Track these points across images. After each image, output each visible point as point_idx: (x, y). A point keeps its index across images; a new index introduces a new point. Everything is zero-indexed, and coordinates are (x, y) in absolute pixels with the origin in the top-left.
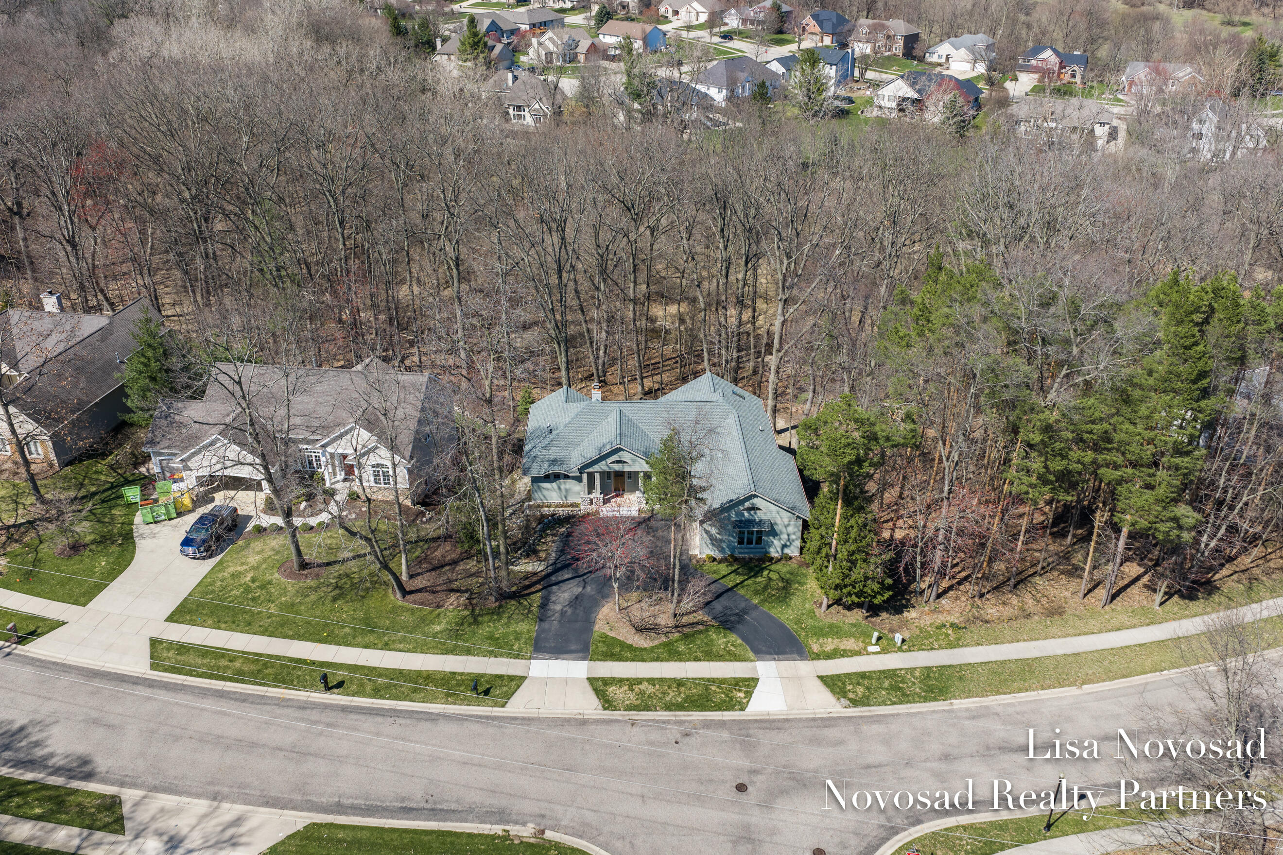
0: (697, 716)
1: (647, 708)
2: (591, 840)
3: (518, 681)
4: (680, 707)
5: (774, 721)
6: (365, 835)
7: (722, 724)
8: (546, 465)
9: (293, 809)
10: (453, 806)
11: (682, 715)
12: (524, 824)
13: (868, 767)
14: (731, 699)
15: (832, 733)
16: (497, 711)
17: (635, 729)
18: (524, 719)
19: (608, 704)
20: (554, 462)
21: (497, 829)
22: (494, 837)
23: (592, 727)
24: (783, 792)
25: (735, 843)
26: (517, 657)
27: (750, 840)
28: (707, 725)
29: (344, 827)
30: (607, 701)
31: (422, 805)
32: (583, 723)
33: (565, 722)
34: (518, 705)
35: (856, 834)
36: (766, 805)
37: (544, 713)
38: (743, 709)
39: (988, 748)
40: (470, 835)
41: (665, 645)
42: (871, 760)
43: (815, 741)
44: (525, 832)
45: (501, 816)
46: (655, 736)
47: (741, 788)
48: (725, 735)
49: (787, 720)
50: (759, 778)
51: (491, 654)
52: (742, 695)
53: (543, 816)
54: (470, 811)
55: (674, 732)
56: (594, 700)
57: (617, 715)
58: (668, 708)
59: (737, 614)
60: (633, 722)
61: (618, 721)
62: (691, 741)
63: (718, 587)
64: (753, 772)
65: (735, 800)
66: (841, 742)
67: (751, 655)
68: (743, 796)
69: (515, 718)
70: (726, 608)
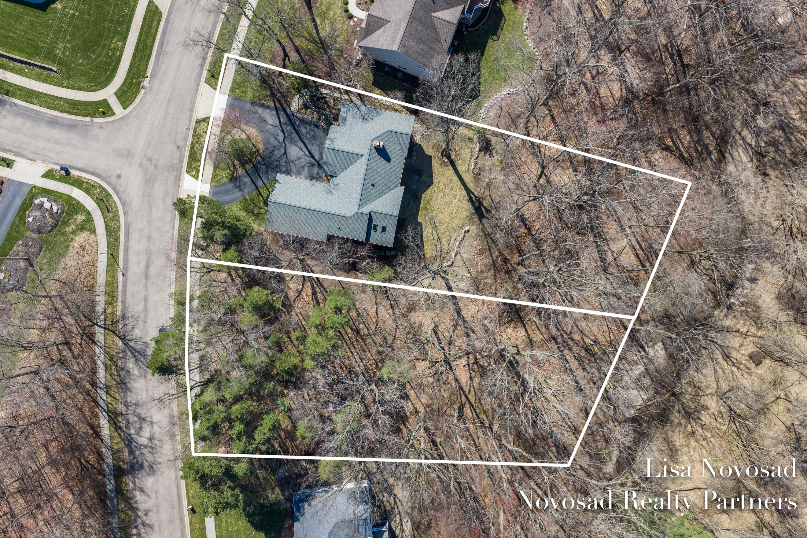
0: (187, 154)
1: (193, 136)
2: (138, 104)
5: (179, 182)
6: (153, 30)
7: (181, 162)
9: (170, 7)
10: (161, 60)
11: (188, 149)
12: (149, 83)
13: (151, 207)
14: (192, 169)
15: (169, 201)
16: (203, 79)
17: (185, 129)
18: (198, 89)
19: (198, 122)
21: (149, 73)
22: (145, 72)
23: (189, 114)
24: (145, 173)
25: (128, 151)
26: (231, 90)
27: (128, 156)
28: (182, 156)
29: (158, 24)
30: (200, 121)
31: (163, 50)
32: (192, 110)
33: (193, 103)
34: (205, 88)
35: (124, 191)
36: (141, 165)
37: (199, 97)
38: (187, 171)
39: (150, 254)
40: (147, 65)
42: (154, 210)
43: (166, 193)
44: (146, 83)
45: (155, 76)
46: (180, 136)
47: (150, 159)
48: (176, 162)
49: (179, 187)
50: (153, 167)
51: (234, 80)
52: (194, 173)
53: (152, 89)
54: (157, 65)
55: (181, 143)
56: (201, 116)
57: (193, 124)
58: (192, 143)
59: (240, 186)
60: (188, 129)
61: (190, 124)
62: (175, 149)
63: (260, 184)
64: (156, 166)
65: (145, 156)
66: (164, 202)
67: (214, 184)
68: (146, 159)
69: (198, 86)
70: (245, 183)
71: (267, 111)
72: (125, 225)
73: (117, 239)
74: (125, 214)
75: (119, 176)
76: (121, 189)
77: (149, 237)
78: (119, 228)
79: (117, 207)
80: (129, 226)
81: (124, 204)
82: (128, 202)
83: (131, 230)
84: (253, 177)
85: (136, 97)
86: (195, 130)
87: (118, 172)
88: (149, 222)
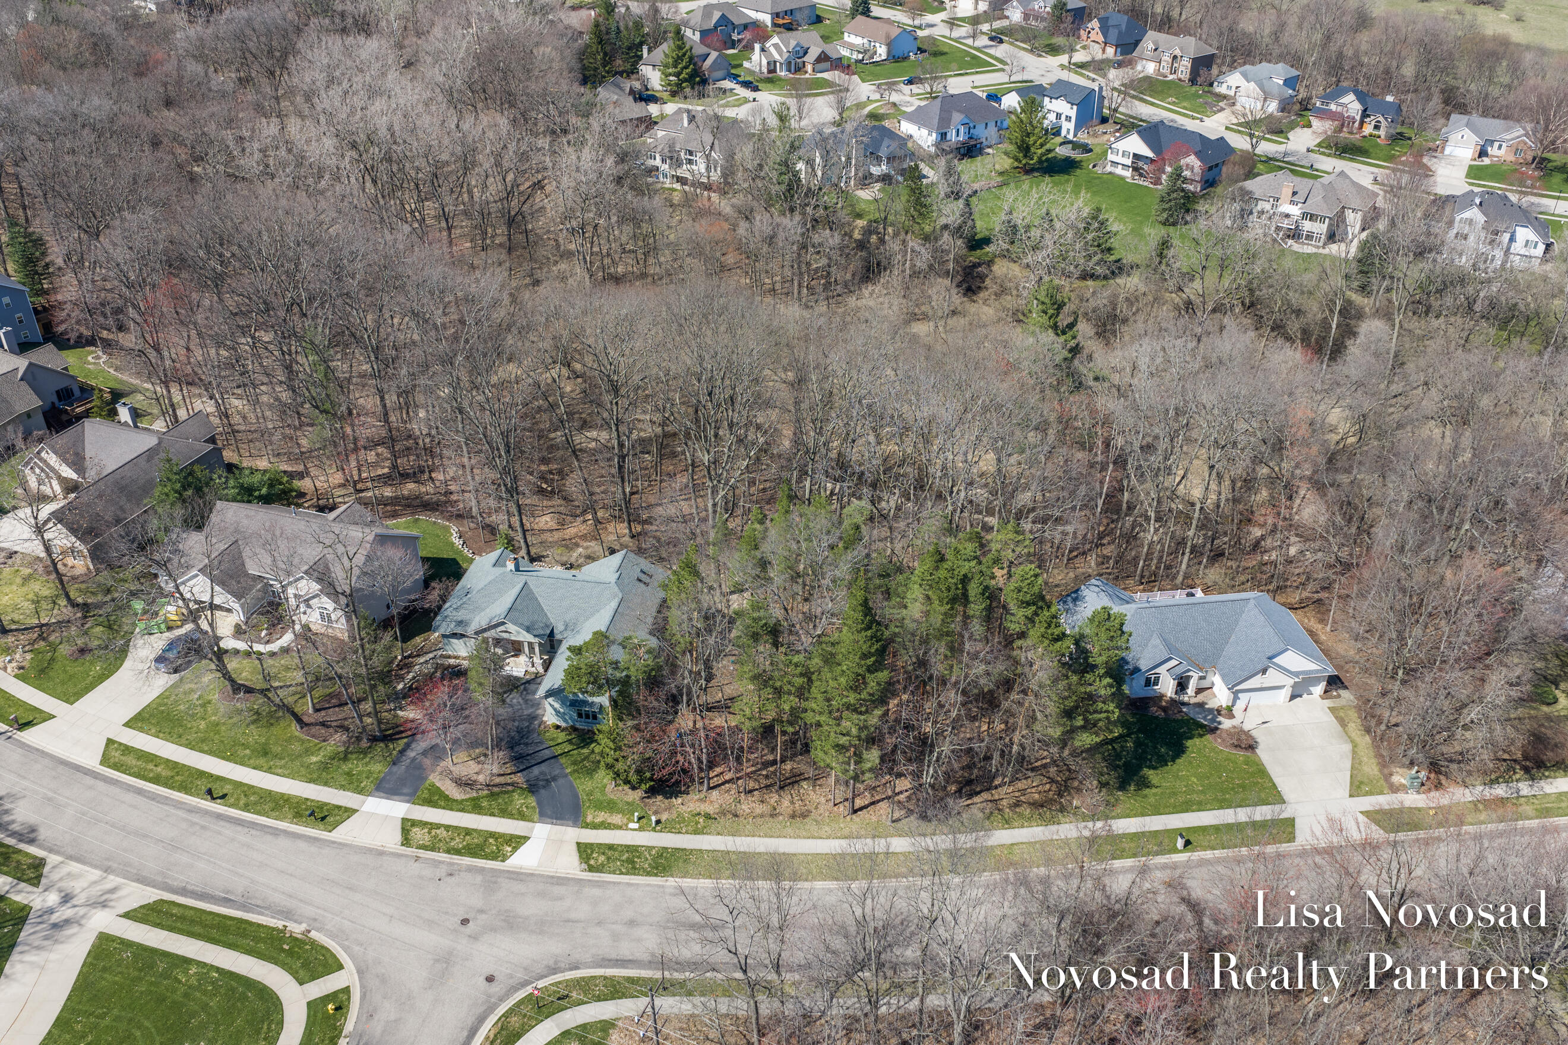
0: (467, 861)
1: (433, 849)
3: (350, 812)
4: (458, 852)
5: (522, 874)
7: (482, 870)
8: (452, 625)
9: (153, 886)
10: (259, 903)
11: (456, 859)
12: (300, 923)
13: (568, 921)
14: (500, 851)
15: (558, 890)
16: (324, 835)
17: (417, 864)
18: (340, 844)
19: (406, 841)
20: (460, 623)
21: (279, 924)
22: (274, 929)
23: (385, 858)
24: (494, 930)
25: (436, 961)
26: (360, 793)
27: (448, 961)
28: (470, 869)
29: (179, 905)
30: (407, 839)
31: (239, 898)
32: (381, 853)
33: (368, 851)
34: (344, 832)
35: (525, 969)
36: (474, 938)
37: (357, 842)
38: (504, 861)
40: (259, 925)
41: (473, 799)
42: (573, 915)
43: (542, 895)
44: (297, 929)
45: (288, 914)
46: (428, 872)
47: (465, 922)
48: (479, 878)
49: (532, 875)
50: (484, 916)
51: (343, 787)
52: (510, 849)
53: (315, 920)
54: (267, 908)
55: (442, 871)
56: (398, 837)
57: (409, 851)
58: (448, 851)
59: (547, 780)
60: (417, 858)
61: (406, 856)
62: (451, 880)
63: (547, 753)
64: (481, 911)
65: (455, 930)
66: (561, 898)
67: (536, 817)
68: (463, 928)
69: (334, 842)
70: (542, 773)
71: (413, 746)
72: (601, 966)
73: (631, 980)
74: (576, 967)
75: (490, 979)
76: (521, 976)
77: (632, 923)
78: (605, 978)
79: (560, 983)
80: (603, 959)
81: (554, 971)
82: (551, 963)
83: (614, 956)
84: (533, 762)
85: (323, 947)
86: (424, 847)
87: (481, 980)
88: (599, 923)
